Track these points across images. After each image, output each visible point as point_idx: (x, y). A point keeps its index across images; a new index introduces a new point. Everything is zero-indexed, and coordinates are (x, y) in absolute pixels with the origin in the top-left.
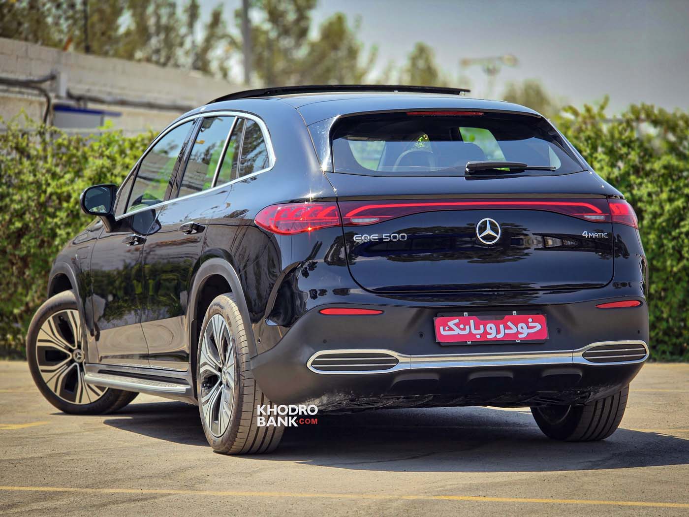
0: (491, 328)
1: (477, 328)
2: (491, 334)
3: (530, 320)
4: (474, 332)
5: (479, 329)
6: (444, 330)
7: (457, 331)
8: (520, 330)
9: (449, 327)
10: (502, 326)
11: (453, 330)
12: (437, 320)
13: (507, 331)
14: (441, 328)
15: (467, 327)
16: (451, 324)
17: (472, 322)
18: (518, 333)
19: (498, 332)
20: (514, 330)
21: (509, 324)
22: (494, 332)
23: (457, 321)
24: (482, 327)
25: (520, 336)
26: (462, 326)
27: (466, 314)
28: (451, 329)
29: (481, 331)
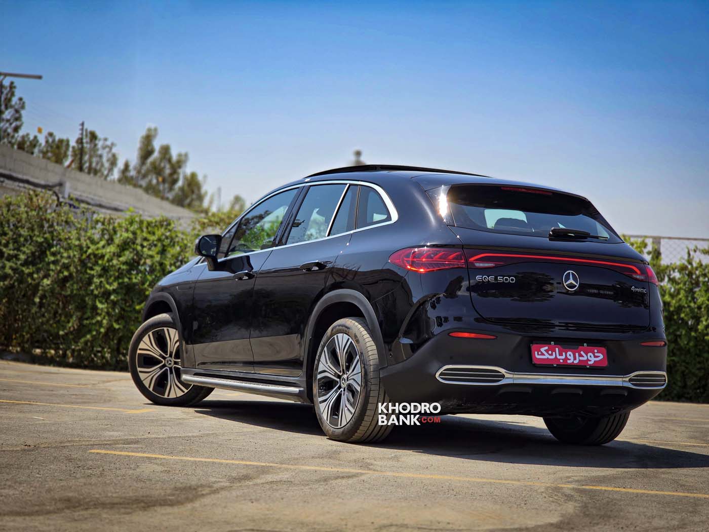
0: (570, 355)
1: (561, 354)
2: (570, 360)
3: (596, 351)
4: (559, 357)
5: (562, 355)
6: (538, 354)
7: (547, 356)
8: (589, 358)
9: (541, 352)
10: (577, 354)
11: (544, 355)
12: (533, 347)
13: (581, 358)
14: (536, 352)
15: (554, 353)
16: (543, 350)
17: (557, 349)
18: (588, 360)
19: (575, 359)
20: (585, 358)
21: (582, 353)
22: (572, 358)
23: (546, 348)
24: (564, 353)
25: (589, 363)
26: (550, 352)
27: (552, 343)
28: (543, 354)
29: (563, 357)
